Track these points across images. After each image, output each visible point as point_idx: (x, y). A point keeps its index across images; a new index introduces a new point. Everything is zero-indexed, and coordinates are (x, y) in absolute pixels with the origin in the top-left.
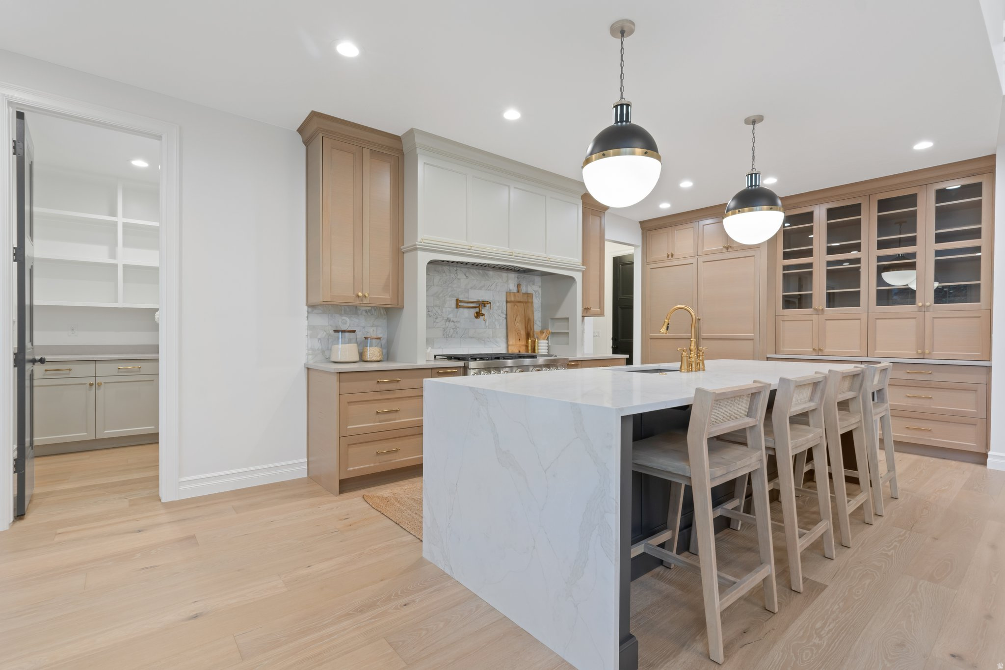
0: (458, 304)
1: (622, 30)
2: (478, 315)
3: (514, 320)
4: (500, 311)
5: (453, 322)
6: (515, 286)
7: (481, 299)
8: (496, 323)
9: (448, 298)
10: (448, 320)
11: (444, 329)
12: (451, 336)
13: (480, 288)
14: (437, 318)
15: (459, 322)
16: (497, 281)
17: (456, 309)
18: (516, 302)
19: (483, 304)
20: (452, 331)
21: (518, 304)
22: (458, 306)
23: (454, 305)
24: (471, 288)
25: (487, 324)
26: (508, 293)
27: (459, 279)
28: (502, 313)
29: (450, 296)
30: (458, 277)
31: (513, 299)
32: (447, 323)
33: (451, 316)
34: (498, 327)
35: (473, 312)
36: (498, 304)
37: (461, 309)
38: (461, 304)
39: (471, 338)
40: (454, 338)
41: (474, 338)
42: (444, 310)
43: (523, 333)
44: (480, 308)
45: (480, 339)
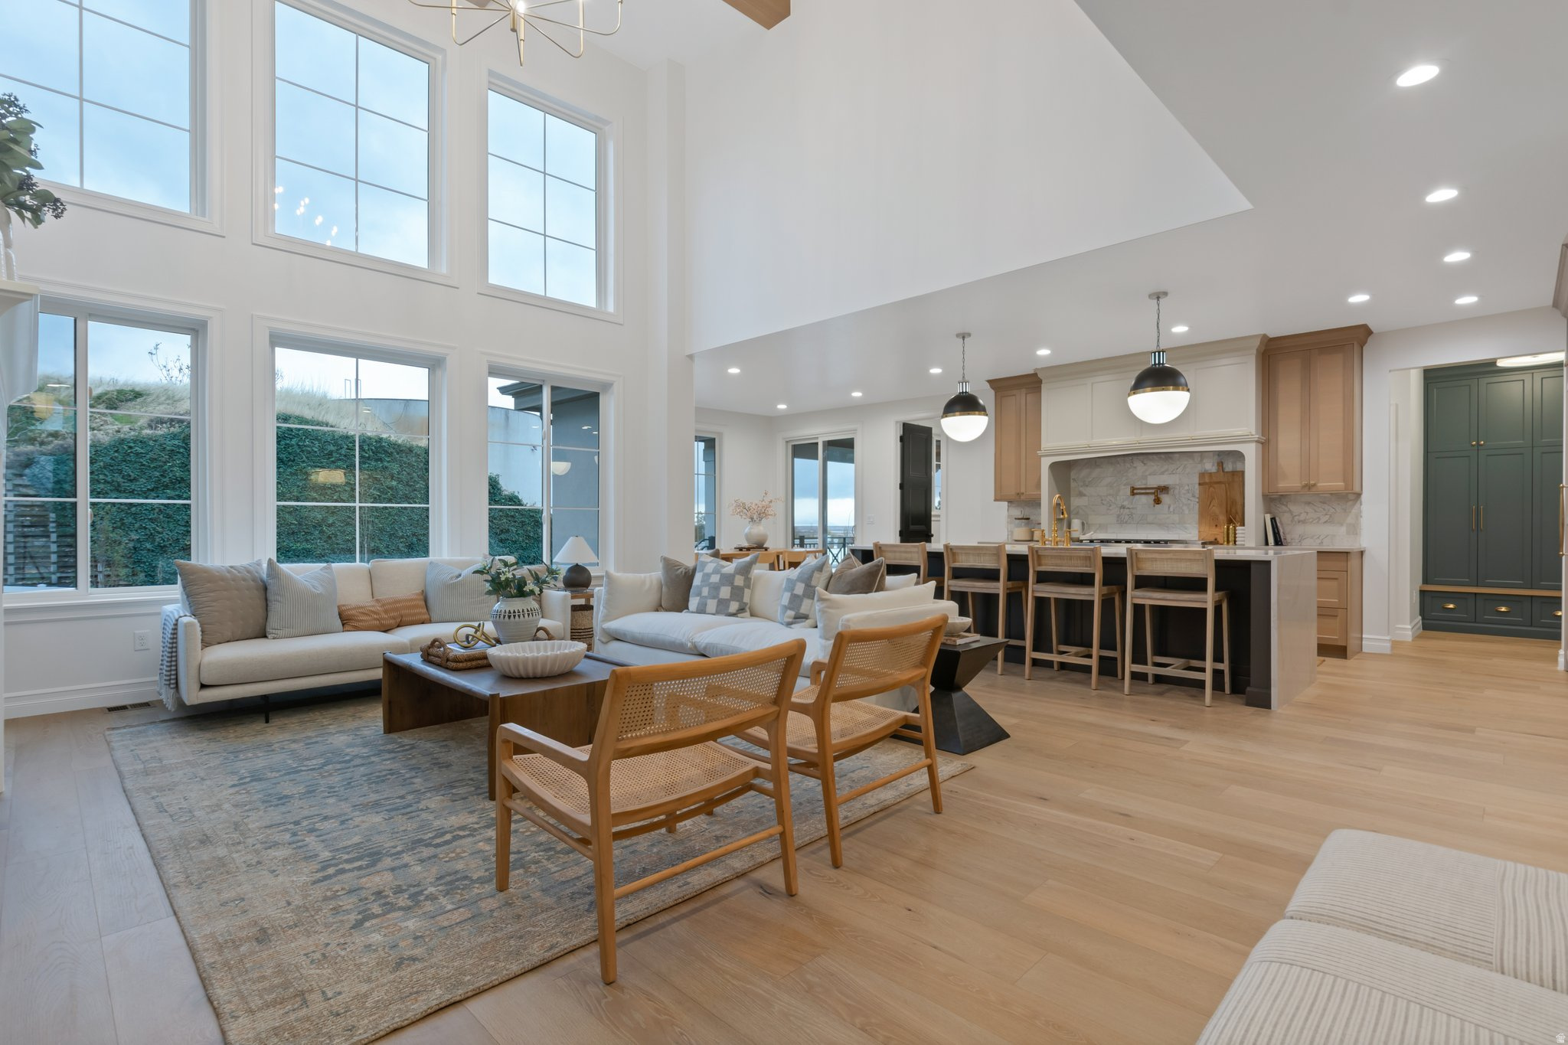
0: (1134, 492)
1: (963, 336)
2: (1158, 501)
3: (1208, 503)
4: (1190, 495)
5: (1129, 508)
6: (1213, 465)
7: (1162, 484)
8: (1185, 508)
9: (1123, 487)
10: (1123, 507)
11: (1118, 516)
12: (1126, 523)
13: (1162, 473)
14: (1110, 506)
15: (1136, 508)
16: (1186, 463)
17: (1132, 497)
18: (1211, 484)
19: (1164, 489)
20: (1127, 517)
21: (1215, 486)
22: (1133, 494)
23: (1129, 493)
24: (1150, 475)
25: (1171, 509)
26: (1202, 475)
27: (1135, 467)
28: (1194, 496)
29: (1125, 485)
30: (1135, 465)
31: (1207, 480)
32: (1122, 510)
33: (1126, 503)
34: (1187, 512)
35: (1152, 497)
36: (1187, 488)
37: (1137, 497)
38: (1135, 491)
39: (1150, 524)
40: (1130, 523)
41: (1152, 523)
42: (1118, 498)
43: (1223, 518)
44: (1159, 493)
45: (1162, 525)
